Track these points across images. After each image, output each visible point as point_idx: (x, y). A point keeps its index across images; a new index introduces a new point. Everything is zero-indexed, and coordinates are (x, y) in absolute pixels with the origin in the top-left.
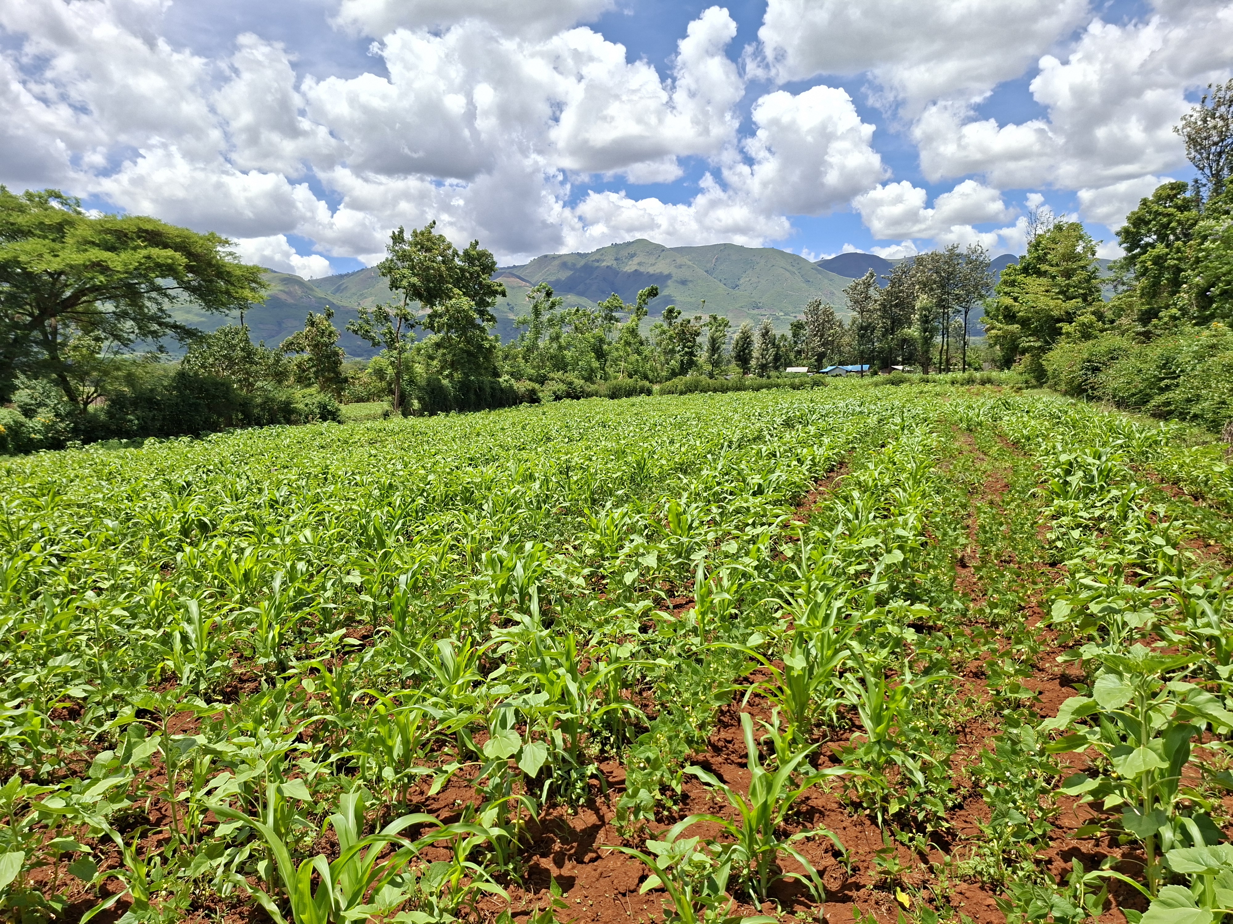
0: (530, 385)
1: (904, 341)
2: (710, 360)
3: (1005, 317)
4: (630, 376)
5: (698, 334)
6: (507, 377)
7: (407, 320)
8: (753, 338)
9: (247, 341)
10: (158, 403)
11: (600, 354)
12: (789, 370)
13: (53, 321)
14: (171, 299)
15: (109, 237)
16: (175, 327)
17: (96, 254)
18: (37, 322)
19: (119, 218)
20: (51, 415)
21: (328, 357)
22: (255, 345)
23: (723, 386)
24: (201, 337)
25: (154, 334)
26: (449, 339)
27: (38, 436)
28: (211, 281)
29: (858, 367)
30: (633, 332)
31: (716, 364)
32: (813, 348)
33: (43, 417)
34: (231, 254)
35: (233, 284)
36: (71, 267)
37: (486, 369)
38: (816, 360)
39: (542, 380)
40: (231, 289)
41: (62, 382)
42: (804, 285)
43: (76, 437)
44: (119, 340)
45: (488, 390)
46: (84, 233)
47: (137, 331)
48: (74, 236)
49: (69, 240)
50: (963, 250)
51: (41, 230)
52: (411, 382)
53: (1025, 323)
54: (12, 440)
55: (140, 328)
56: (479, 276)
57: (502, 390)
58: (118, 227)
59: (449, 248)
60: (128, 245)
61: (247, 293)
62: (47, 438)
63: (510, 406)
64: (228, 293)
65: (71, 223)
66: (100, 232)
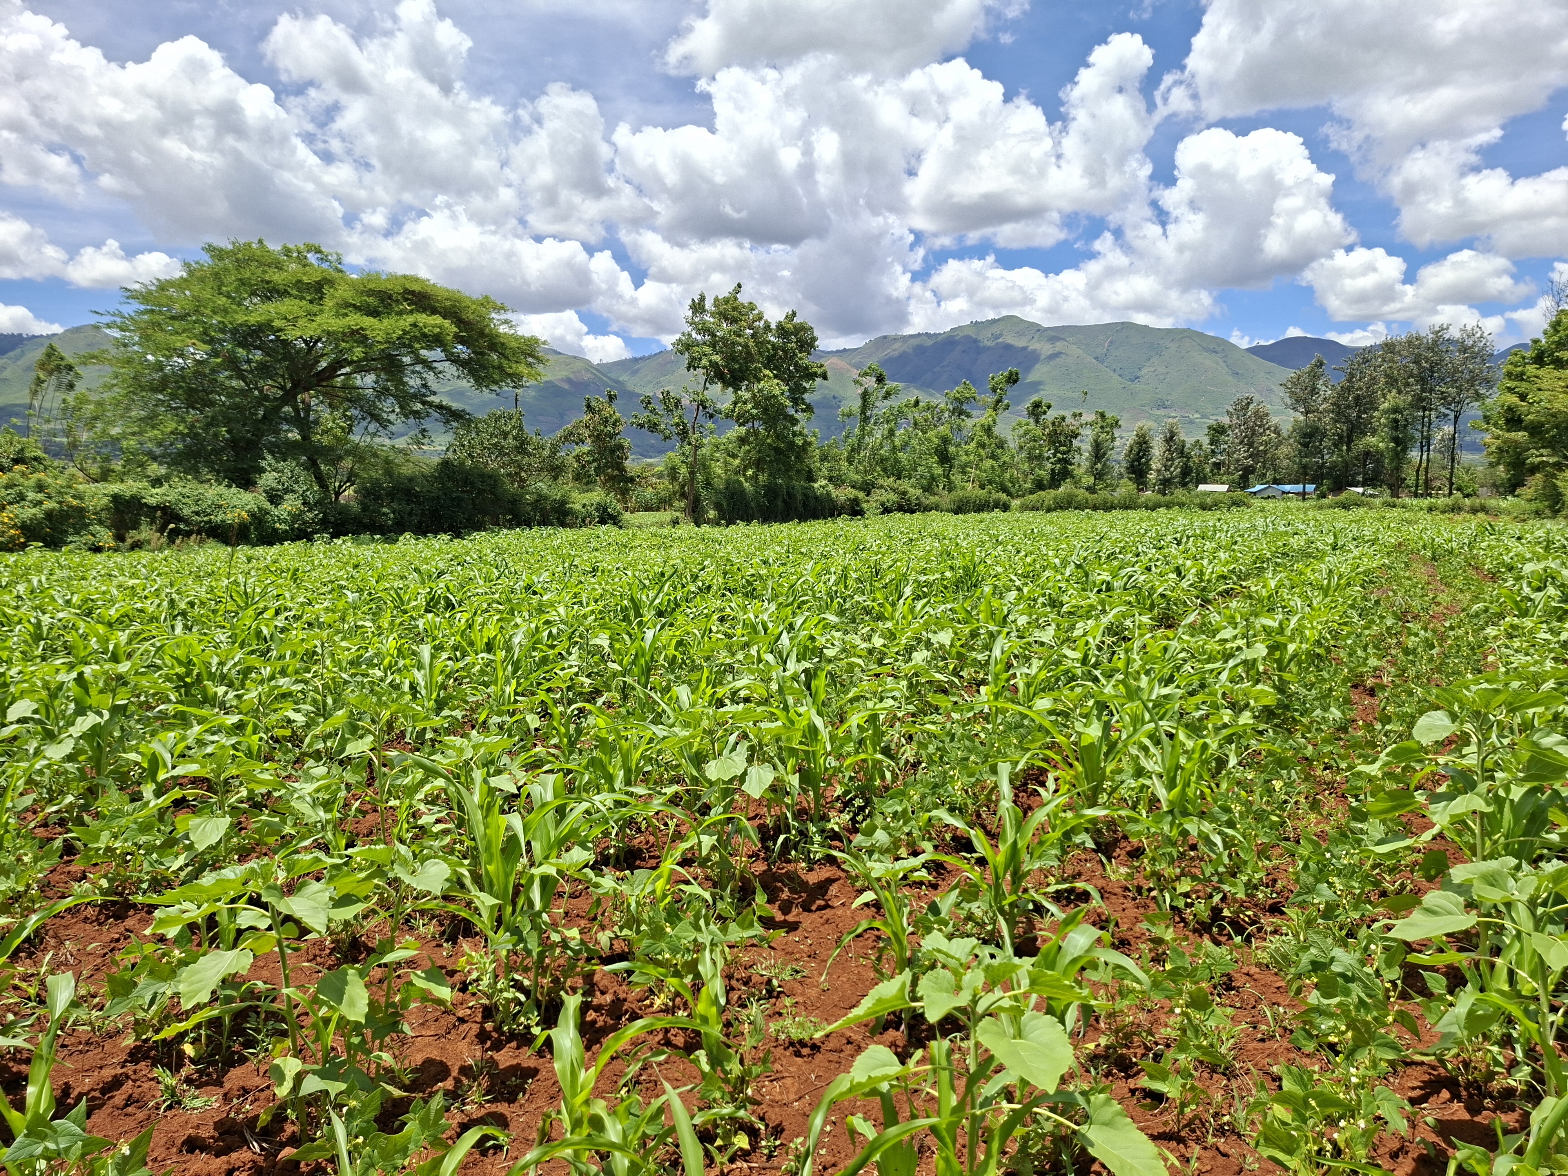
0: (851, 493)
1: (1367, 454)
2: (1091, 470)
3: (1508, 421)
4: (982, 487)
5: (1075, 435)
6: (824, 482)
7: (705, 408)
8: (1153, 443)
9: (521, 428)
10: (417, 495)
11: (945, 458)
12: (1202, 487)
13: (305, 396)
14: (437, 373)
15: (371, 300)
16: (440, 407)
17: (356, 320)
18: (289, 397)
19: (384, 277)
20: (299, 503)
21: (613, 452)
22: (529, 431)
23: (1105, 502)
24: (470, 421)
25: (416, 414)
26: (756, 433)
27: (283, 527)
28: (483, 354)
29: (1299, 488)
30: (988, 430)
31: (1099, 476)
32: (1238, 460)
33: (290, 505)
34: (506, 322)
35: (507, 358)
36: (329, 333)
37: (798, 471)
38: (1241, 477)
39: (868, 488)
40: (505, 363)
41: (312, 466)
42: (1230, 378)
43: (325, 530)
44: (377, 421)
45: (800, 497)
46: (345, 294)
47: (398, 410)
48: (333, 297)
49: (329, 303)
50: (1454, 333)
51: (299, 289)
52: (708, 484)
53: (1535, 430)
54: (256, 529)
55: (401, 407)
56: (795, 355)
57: (816, 498)
58: (382, 287)
59: (761, 319)
60: (392, 310)
61: (522, 369)
62: (292, 529)
63: (825, 518)
64: (500, 368)
65: (330, 282)
66: (362, 292)
